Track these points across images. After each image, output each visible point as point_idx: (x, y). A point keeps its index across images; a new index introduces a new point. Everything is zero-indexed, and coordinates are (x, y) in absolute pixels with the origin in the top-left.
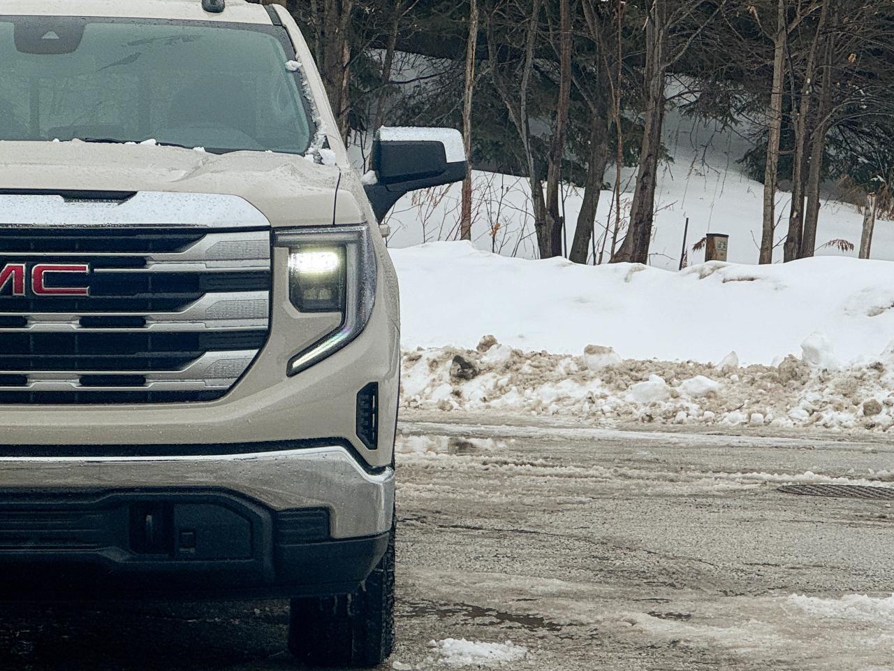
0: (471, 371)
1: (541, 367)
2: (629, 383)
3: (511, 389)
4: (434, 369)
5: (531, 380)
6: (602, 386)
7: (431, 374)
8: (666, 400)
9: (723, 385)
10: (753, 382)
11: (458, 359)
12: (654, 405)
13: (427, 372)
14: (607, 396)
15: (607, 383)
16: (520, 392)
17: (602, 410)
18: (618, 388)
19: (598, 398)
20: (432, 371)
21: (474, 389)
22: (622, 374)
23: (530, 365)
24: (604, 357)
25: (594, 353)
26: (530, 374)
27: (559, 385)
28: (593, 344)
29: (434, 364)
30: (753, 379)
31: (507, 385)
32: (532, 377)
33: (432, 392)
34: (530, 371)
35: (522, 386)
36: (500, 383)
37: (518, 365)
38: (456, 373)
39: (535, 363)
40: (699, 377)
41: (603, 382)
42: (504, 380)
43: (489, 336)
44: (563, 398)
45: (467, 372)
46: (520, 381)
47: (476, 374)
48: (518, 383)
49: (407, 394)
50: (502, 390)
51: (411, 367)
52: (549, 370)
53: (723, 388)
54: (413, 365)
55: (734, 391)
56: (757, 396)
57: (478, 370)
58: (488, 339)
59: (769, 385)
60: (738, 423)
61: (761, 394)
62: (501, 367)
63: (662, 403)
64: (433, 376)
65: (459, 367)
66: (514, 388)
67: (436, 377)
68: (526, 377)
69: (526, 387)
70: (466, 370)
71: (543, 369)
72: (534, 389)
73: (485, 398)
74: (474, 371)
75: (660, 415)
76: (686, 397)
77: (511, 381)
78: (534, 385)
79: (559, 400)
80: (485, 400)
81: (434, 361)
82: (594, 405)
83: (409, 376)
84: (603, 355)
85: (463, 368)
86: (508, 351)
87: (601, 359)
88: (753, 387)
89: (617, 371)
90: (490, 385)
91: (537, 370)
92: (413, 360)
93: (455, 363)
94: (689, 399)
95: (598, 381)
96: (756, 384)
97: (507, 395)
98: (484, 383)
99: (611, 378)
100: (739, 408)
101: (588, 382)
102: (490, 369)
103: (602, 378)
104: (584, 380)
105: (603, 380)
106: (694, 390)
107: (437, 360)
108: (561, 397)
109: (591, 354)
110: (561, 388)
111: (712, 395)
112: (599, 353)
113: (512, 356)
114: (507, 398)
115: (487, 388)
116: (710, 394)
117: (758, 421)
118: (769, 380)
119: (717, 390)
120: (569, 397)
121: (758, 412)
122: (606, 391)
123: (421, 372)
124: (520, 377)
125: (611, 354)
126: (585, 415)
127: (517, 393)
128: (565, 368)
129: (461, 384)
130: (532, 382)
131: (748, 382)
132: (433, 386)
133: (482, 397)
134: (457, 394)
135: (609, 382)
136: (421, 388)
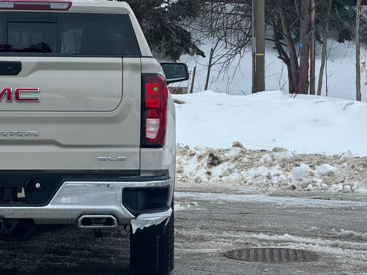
0: (217, 161)
1: (253, 159)
2: (292, 167)
3: (235, 171)
4: (199, 160)
5: (246, 166)
6: (279, 169)
7: (198, 163)
8: (307, 177)
9: (338, 169)
10: (353, 167)
11: (211, 155)
12: (300, 180)
13: (196, 162)
14: (280, 175)
15: (282, 168)
16: (239, 173)
17: (272, 183)
18: (287, 170)
19: (274, 176)
20: (199, 161)
21: (217, 170)
22: (291, 163)
23: (248, 158)
24: (283, 153)
25: (277, 151)
26: (246, 163)
27: (258, 169)
28: (277, 146)
29: (200, 157)
30: (353, 166)
31: (234, 169)
32: (247, 164)
33: (196, 172)
34: (247, 161)
35: (240, 169)
36: (230, 167)
37: (241, 158)
38: (209, 162)
39: (251, 157)
40: (325, 165)
41: (281, 167)
42: (232, 166)
43: (236, 142)
44: (258, 176)
45: (215, 162)
46: (241, 166)
47: (219, 163)
48: (239, 167)
49: (185, 173)
50: (230, 171)
51: (189, 159)
52: (257, 160)
53: (338, 170)
54: (191, 158)
55: (343, 172)
56: (354, 175)
57: (221, 161)
58: (235, 143)
59: (361, 169)
60: (337, 191)
61: (356, 174)
62: (233, 158)
63: (304, 179)
64: (198, 164)
65: (211, 159)
66: (236, 170)
67: (200, 164)
68: (244, 164)
69: (243, 170)
70: (214, 161)
71: (254, 160)
72: (247, 170)
73: (221, 176)
74: (219, 161)
75: (300, 186)
76: (317, 176)
77: (236, 167)
78: (247, 168)
79: (256, 177)
80: (221, 177)
81: (200, 156)
82: (270, 180)
83: (187, 164)
84: (282, 152)
85: (213, 160)
86: (238, 150)
87: (281, 155)
88: (353, 170)
89: (288, 161)
90: (225, 169)
91: (250, 160)
92: (192, 155)
93: (210, 157)
94: (319, 177)
95: (278, 167)
96: (354, 169)
97: (233, 174)
98: (223, 168)
99: (284, 165)
100: (341, 182)
101: (273, 167)
102: (228, 160)
103: (280, 165)
104: (271, 166)
105: (280, 166)
106: (322, 172)
107: (202, 155)
108: (257, 175)
109: (275, 152)
110: (258, 170)
111: (331, 174)
112: (280, 151)
113: (240, 153)
114: (232, 176)
115: (224, 170)
116: (330, 174)
117: (347, 190)
118: (362, 166)
119: (334, 172)
120: (261, 176)
121: (348, 184)
122: (281, 172)
123: (193, 162)
124: (241, 164)
125: (286, 152)
126: (262, 186)
127: (238, 173)
128: (265, 159)
129: (212, 168)
130: (246, 167)
131: (351, 167)
132: (197, 169)
133: (220, 175)
134: (209, 173)
135: (283, 167)
136: (191, 171)
